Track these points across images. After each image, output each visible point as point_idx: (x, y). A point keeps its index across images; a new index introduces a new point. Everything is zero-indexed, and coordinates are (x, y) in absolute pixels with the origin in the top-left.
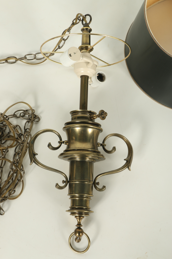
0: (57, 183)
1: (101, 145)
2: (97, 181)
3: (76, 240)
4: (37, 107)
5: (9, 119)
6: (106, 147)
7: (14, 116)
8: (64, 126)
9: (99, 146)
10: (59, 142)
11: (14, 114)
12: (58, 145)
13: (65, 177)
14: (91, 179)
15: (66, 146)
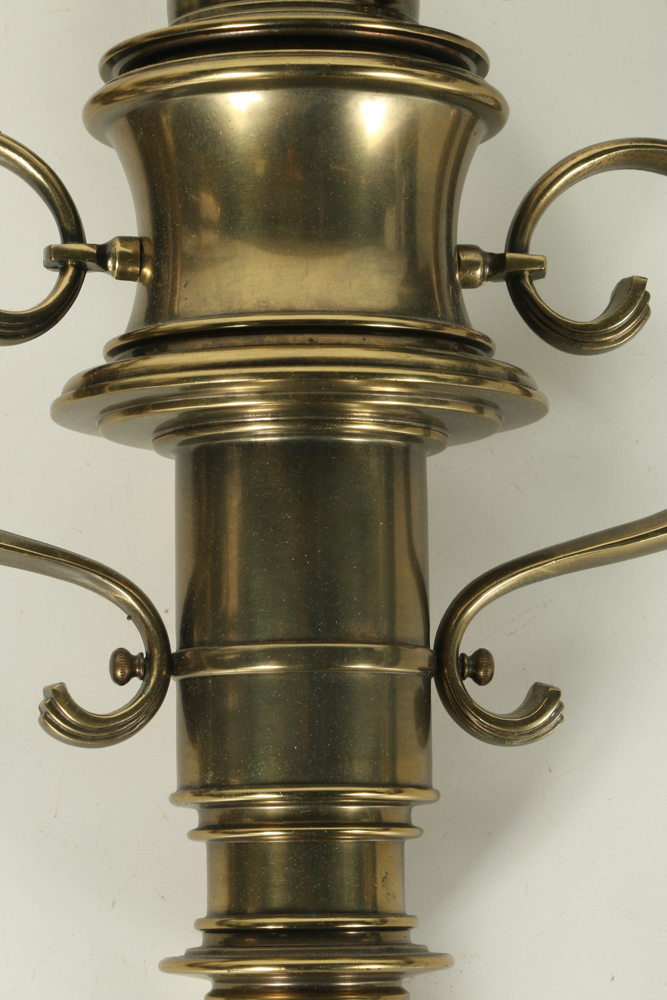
0: (53, 680)
1: (497, 266)
2: (467, 646)
6: (545, 291)
8: (98, 85)
9: (470, 284)
10: (57, 259)
13: (132, 615)
14: (410, 629)
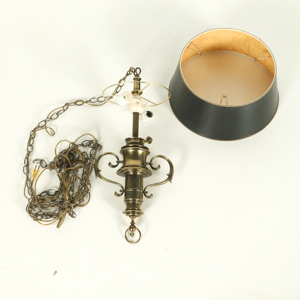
0: (115, 191)
1: (149, 163)
2: (146, 191)
3: (130, 235)
4: (100, 138)
5: (78, 147)
6: (153, 166)
7: (82, 145)
8: (121, 150)
9: (147, 165)
10: (117, 162)
11: (82, 143)
12: (116, 164)
13: (121, 186)
14: (142, 188)
15: (122, 164)
